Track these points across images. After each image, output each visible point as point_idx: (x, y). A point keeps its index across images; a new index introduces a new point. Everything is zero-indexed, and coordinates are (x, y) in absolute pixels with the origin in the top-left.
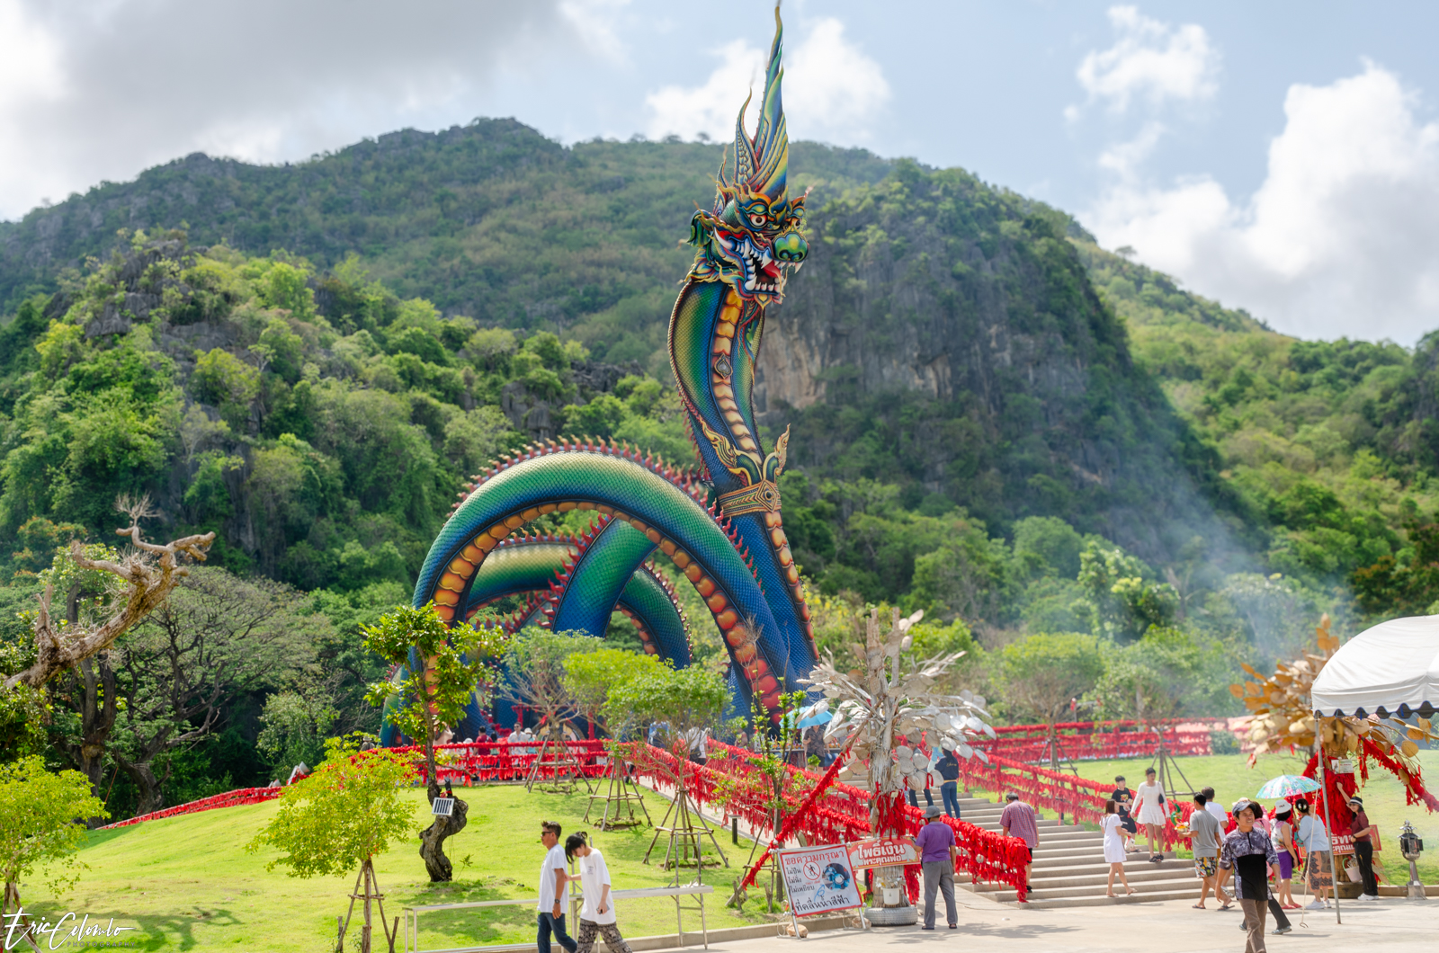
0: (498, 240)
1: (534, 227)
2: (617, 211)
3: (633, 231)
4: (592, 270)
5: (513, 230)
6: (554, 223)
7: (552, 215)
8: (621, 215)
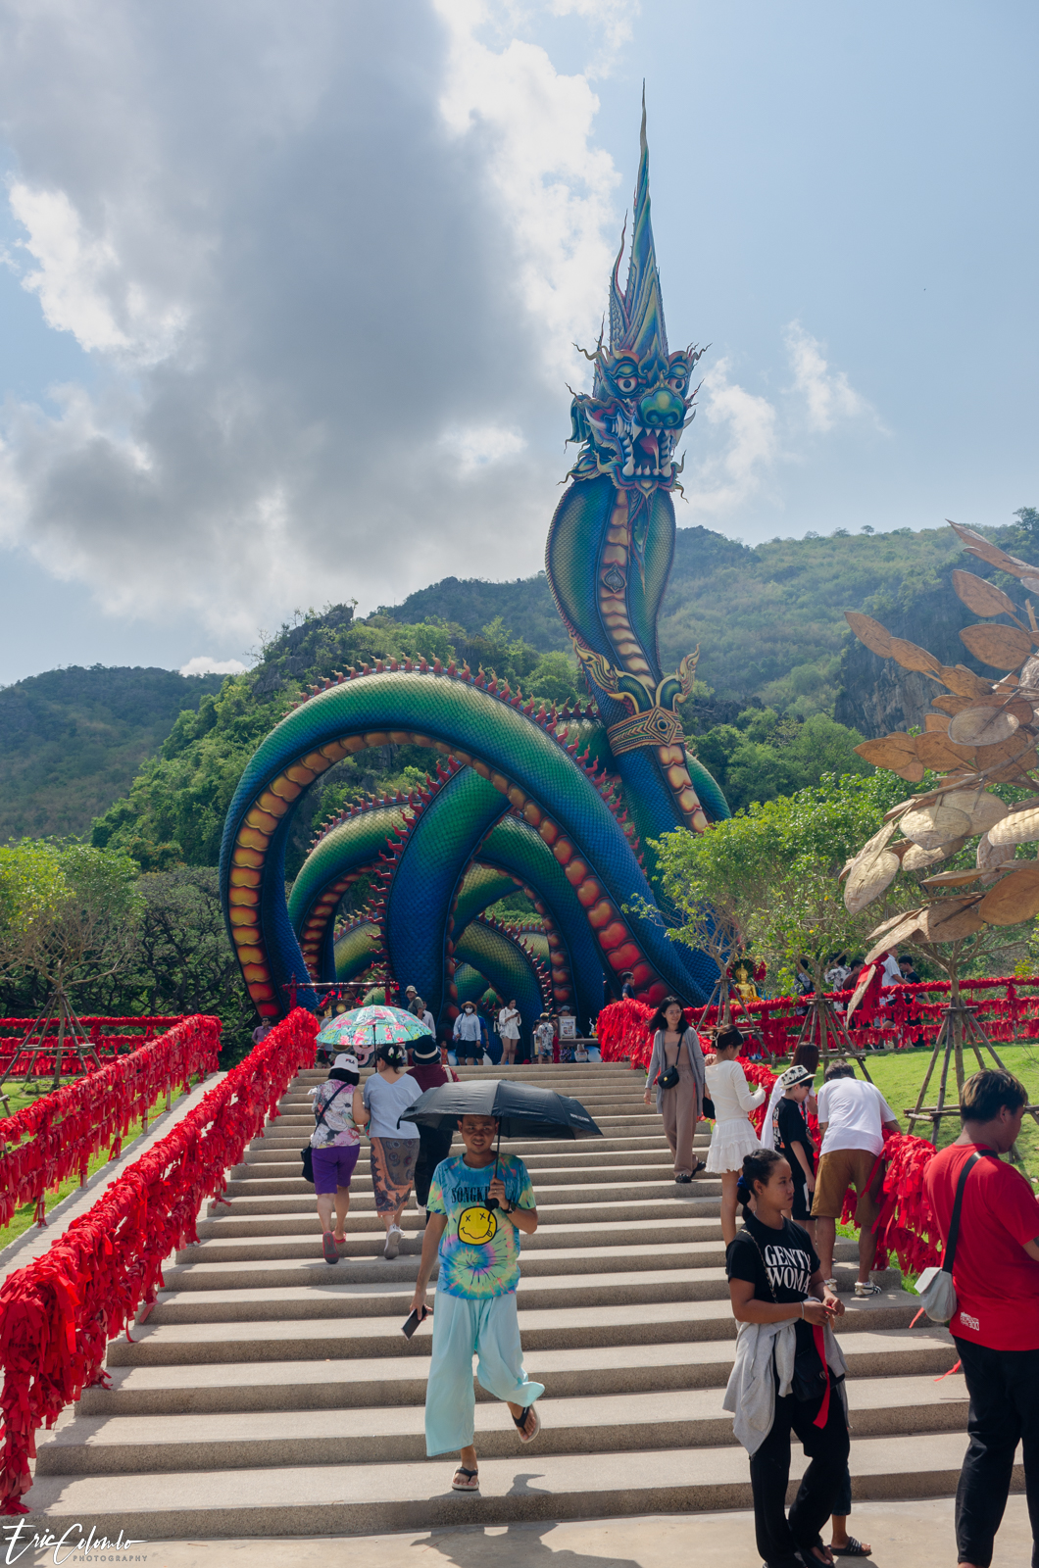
0: (689, 626)
1: (719, 614)
2: (790, 595)
3: (805, 610)
4: (769, 645)
5: (700, 618)
6: (736, 609)
7: (734, 603)
8: (794, 598)
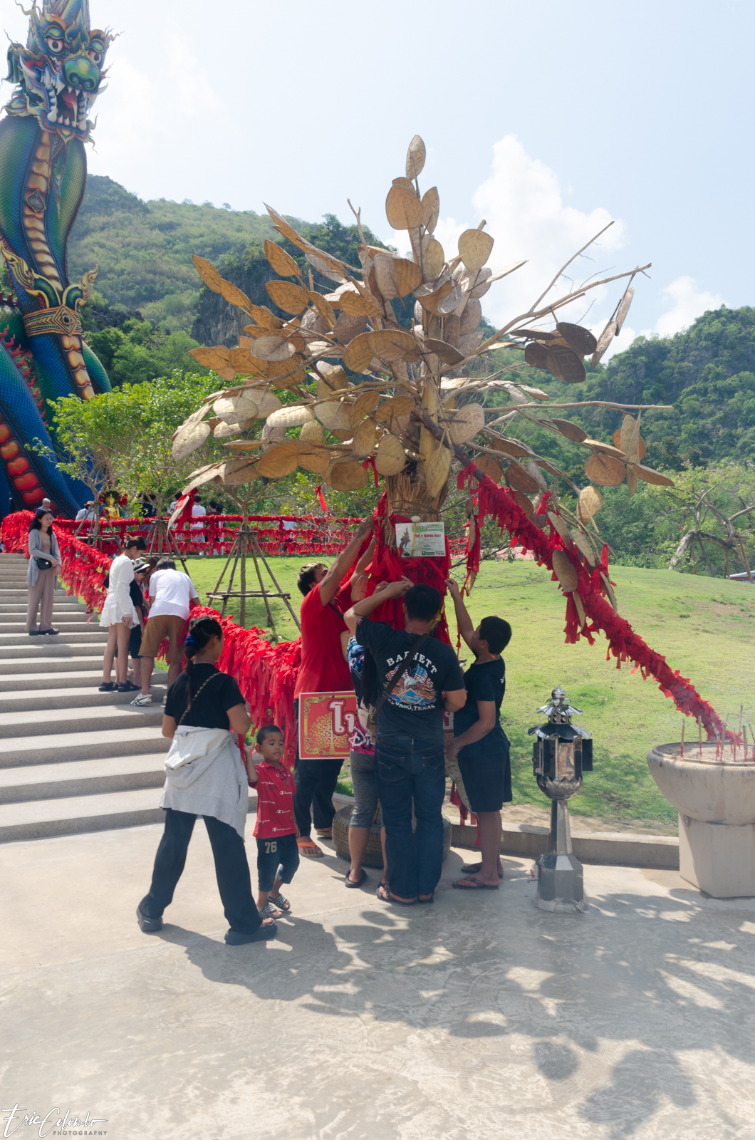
0: (93, 251)
2: (169, 242)
3: (178, 255)
4: (150, 276)
6: (129, 245)
7: (127, 240)
